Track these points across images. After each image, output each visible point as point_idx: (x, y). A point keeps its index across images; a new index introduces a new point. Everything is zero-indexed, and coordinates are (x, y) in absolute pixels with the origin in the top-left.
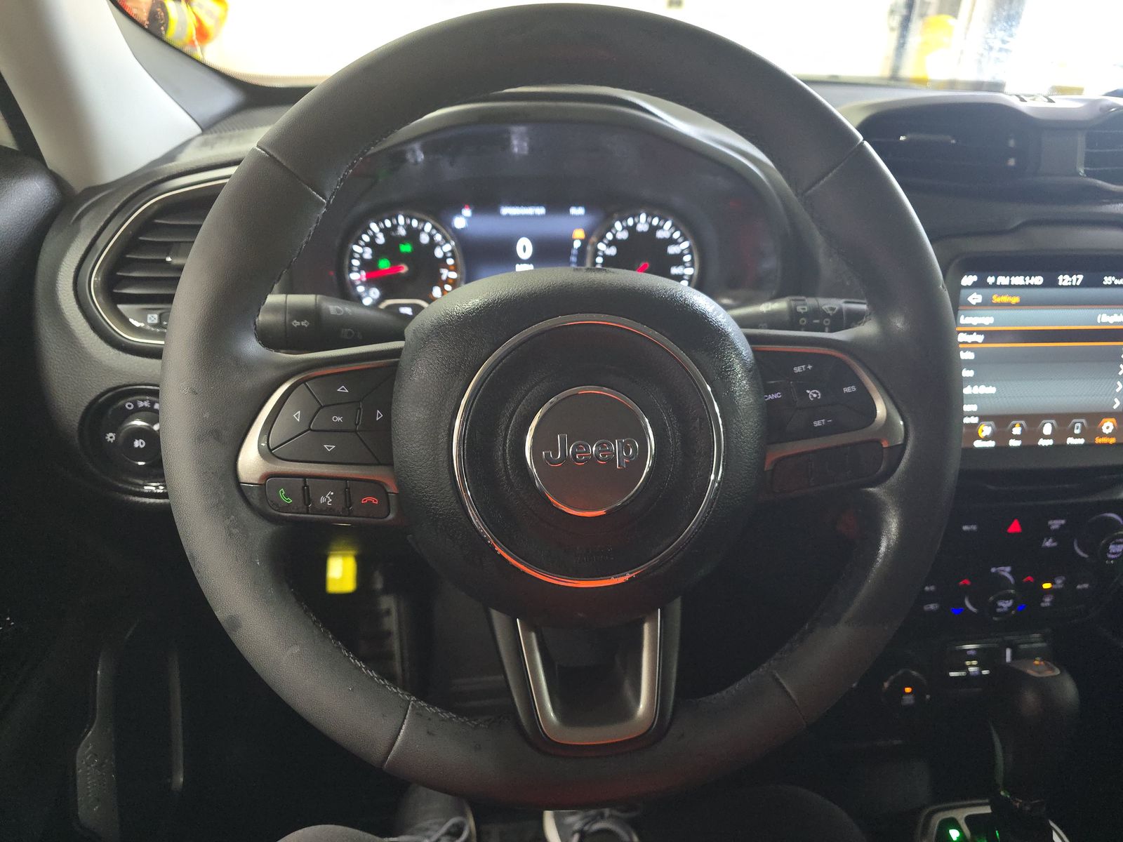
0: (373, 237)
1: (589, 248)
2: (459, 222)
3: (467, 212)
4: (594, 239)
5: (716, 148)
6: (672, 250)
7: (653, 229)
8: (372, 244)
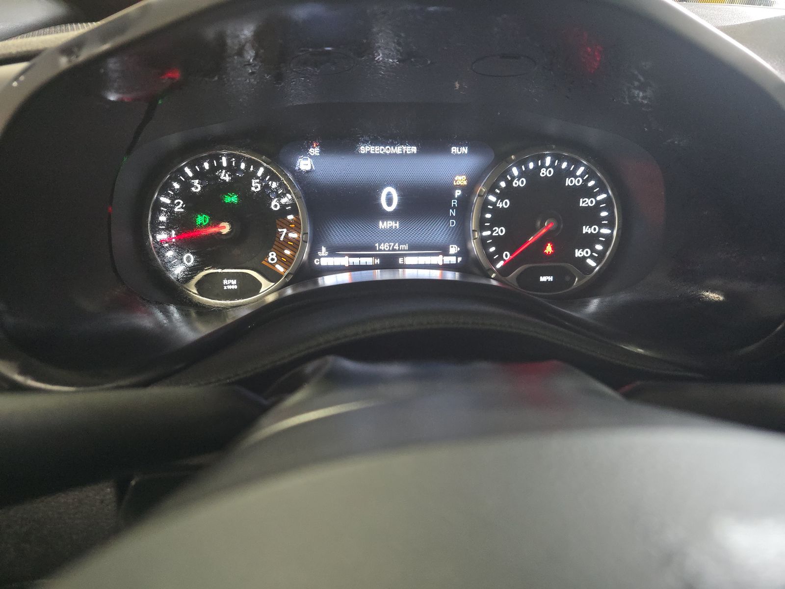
0: (187, 185)
1: (476, 200)
2: (304, 164)
3: (315, 151)
4: (482, 188)
5: (744, 52)
6: (586, 202)
7: (560, 176)
8: (185, 193)
